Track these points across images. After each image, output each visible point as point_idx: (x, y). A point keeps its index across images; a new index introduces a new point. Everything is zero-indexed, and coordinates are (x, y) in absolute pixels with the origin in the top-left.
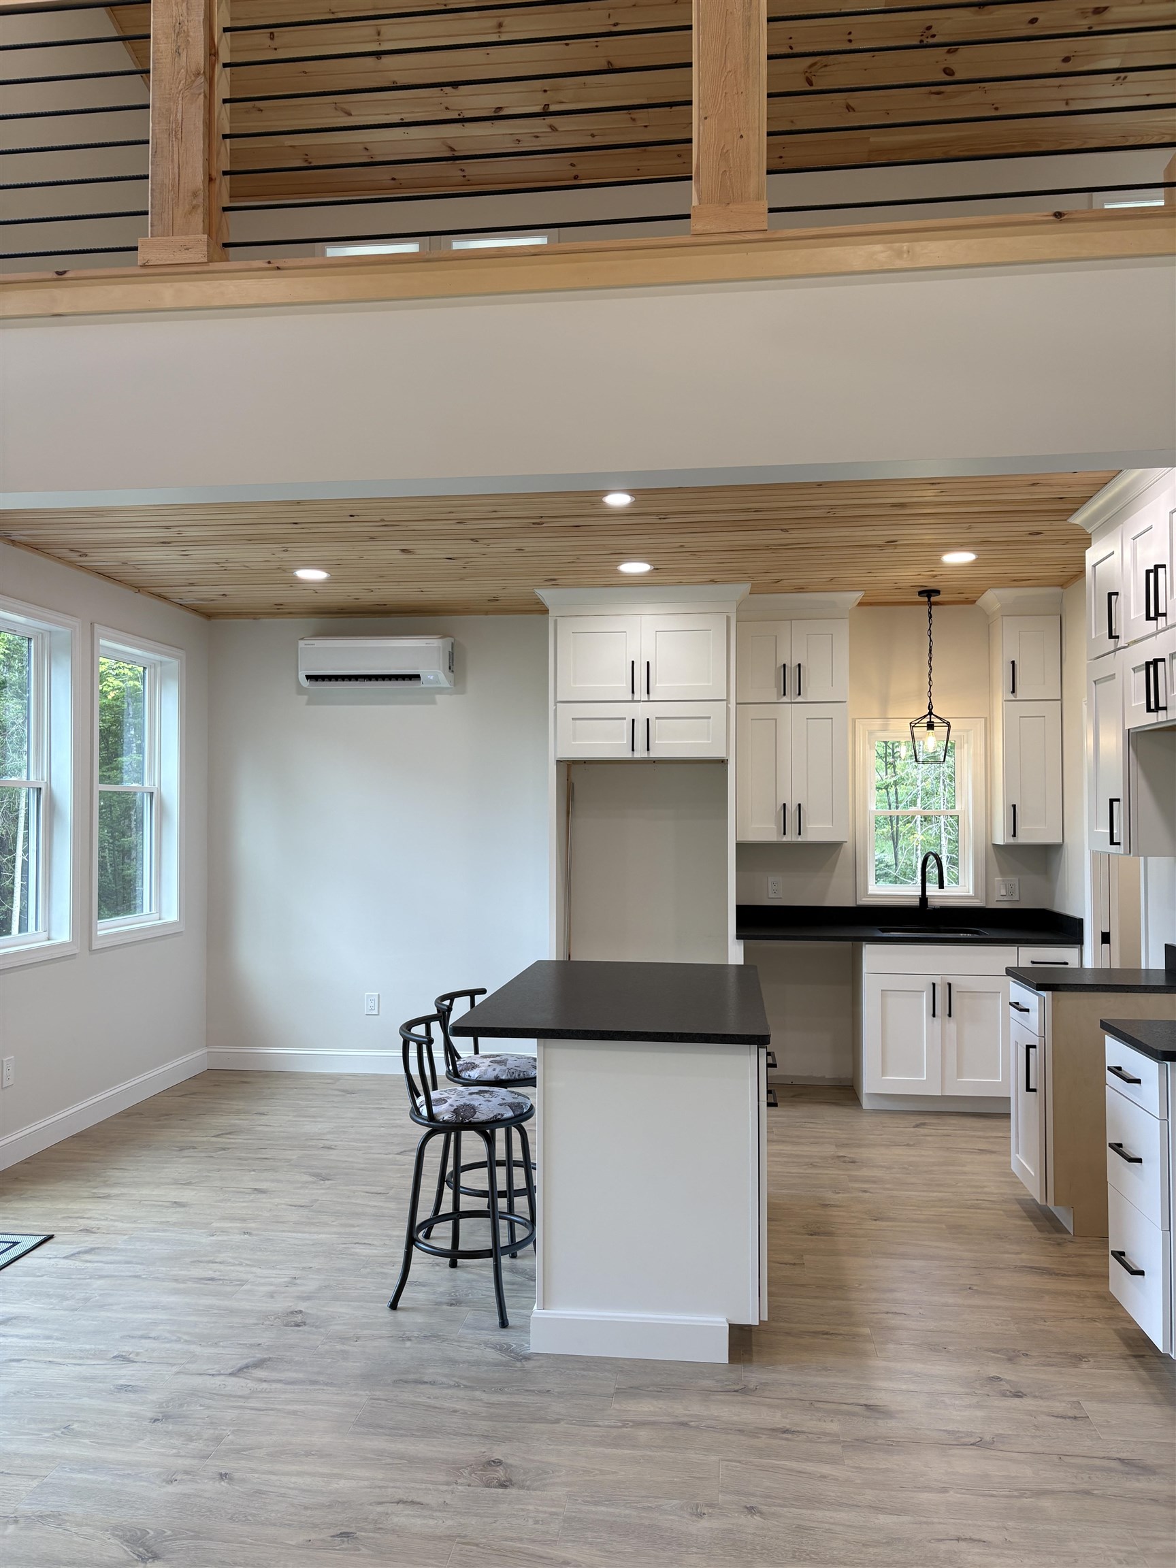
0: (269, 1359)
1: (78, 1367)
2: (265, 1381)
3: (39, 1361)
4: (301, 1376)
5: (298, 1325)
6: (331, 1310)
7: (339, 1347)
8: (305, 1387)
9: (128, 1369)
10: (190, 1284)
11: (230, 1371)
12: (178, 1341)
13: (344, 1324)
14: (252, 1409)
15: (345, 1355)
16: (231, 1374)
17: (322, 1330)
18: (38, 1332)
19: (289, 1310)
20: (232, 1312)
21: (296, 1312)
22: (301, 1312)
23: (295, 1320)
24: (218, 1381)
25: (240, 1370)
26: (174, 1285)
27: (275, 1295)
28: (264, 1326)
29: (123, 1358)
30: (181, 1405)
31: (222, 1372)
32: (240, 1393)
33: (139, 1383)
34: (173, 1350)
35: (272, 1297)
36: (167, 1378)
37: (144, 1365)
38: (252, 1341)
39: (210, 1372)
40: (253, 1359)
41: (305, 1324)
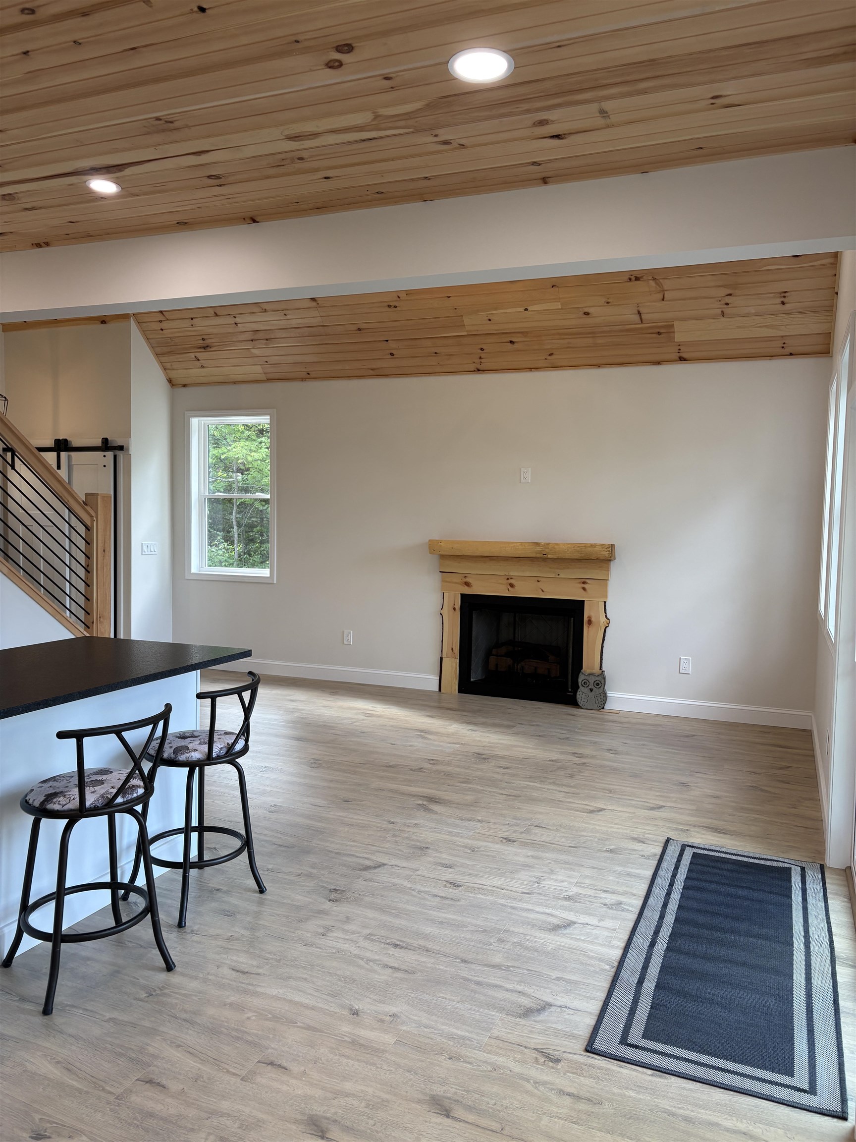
0: (361, 870)
1: (482, 883)
2: (366, 858)
3: (509, 890)
4: (345, 858)
5: (336, 890)
6: (308, 899)
7: (314, 871)
8: (344, 852)
9: (448, 877)
10: (416, 943)
11: (385, 867)
12: (419, 892)
13: (303, 886)
14: (376, 846)
15: (313, 866)
16: (384, 865)
17: (321, 884)
18: (525, 914)
19: (338, 903)
20: (382, 909)
21: (333, 901)
22: (330, 901)
23: (336, 895)
24: (393, 862)
25: (379, 866)
26: (429, 945)
27: (345, 919)
28: (360, 893)
29: (455, 885)
30: (414, 853)
31: (390, 867)
32: (381, 854)
33: (441, 868)
34: (422, 885)
35: (348, 918)
36: (424, 869)
37: (439, 879)
38: (370, 883)
39: (397, 868)
40: (371, 871)
41: (330, 891)
